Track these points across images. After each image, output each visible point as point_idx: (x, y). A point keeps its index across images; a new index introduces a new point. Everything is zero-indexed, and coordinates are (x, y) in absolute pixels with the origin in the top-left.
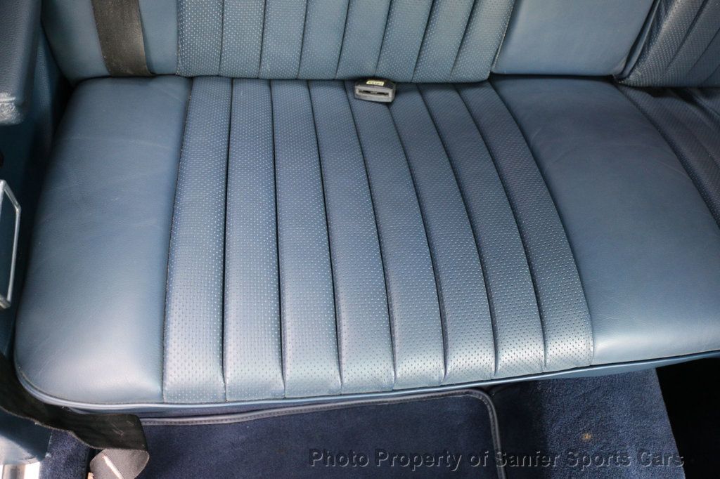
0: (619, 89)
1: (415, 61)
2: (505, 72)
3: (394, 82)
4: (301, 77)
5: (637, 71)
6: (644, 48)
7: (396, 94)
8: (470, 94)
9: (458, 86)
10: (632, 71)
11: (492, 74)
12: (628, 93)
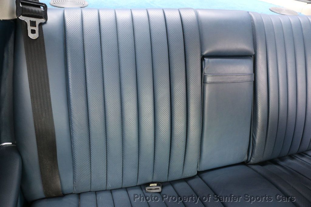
0: (248, 166)
1: (167, 174)
2: (203, 170)
3: (160, 183)
4: (123, 187)
5: (252, 158)
6: (252, 149)
7: (162, 187)
8: (191, 182)
9: (186, 180)
10: (251, 159)
11: (198, 172)
12: (252, 167)
